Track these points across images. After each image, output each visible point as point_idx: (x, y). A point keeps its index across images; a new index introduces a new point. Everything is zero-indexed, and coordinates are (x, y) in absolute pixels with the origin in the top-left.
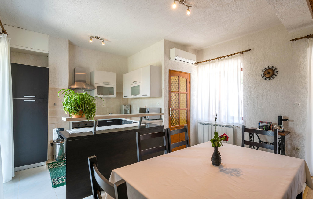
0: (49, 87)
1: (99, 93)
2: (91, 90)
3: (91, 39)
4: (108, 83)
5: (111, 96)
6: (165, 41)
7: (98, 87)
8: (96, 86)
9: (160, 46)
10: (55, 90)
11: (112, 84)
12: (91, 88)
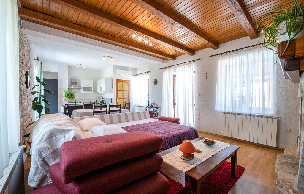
0: (59, 88)
1: (84, 91)
2: (80, 89)
3: (78, 65)
4: (88, 85)
5: (90, 92)
6: (113, 66)
7: (83, 87)
8: (82, 87)
9: (111, 68)
10: (61, 89)
11: (91, 86)
12: (80, 88)
